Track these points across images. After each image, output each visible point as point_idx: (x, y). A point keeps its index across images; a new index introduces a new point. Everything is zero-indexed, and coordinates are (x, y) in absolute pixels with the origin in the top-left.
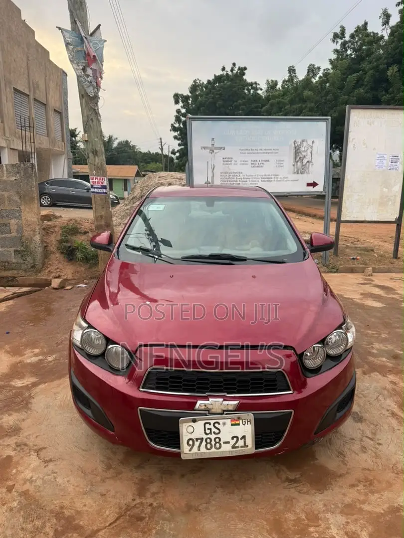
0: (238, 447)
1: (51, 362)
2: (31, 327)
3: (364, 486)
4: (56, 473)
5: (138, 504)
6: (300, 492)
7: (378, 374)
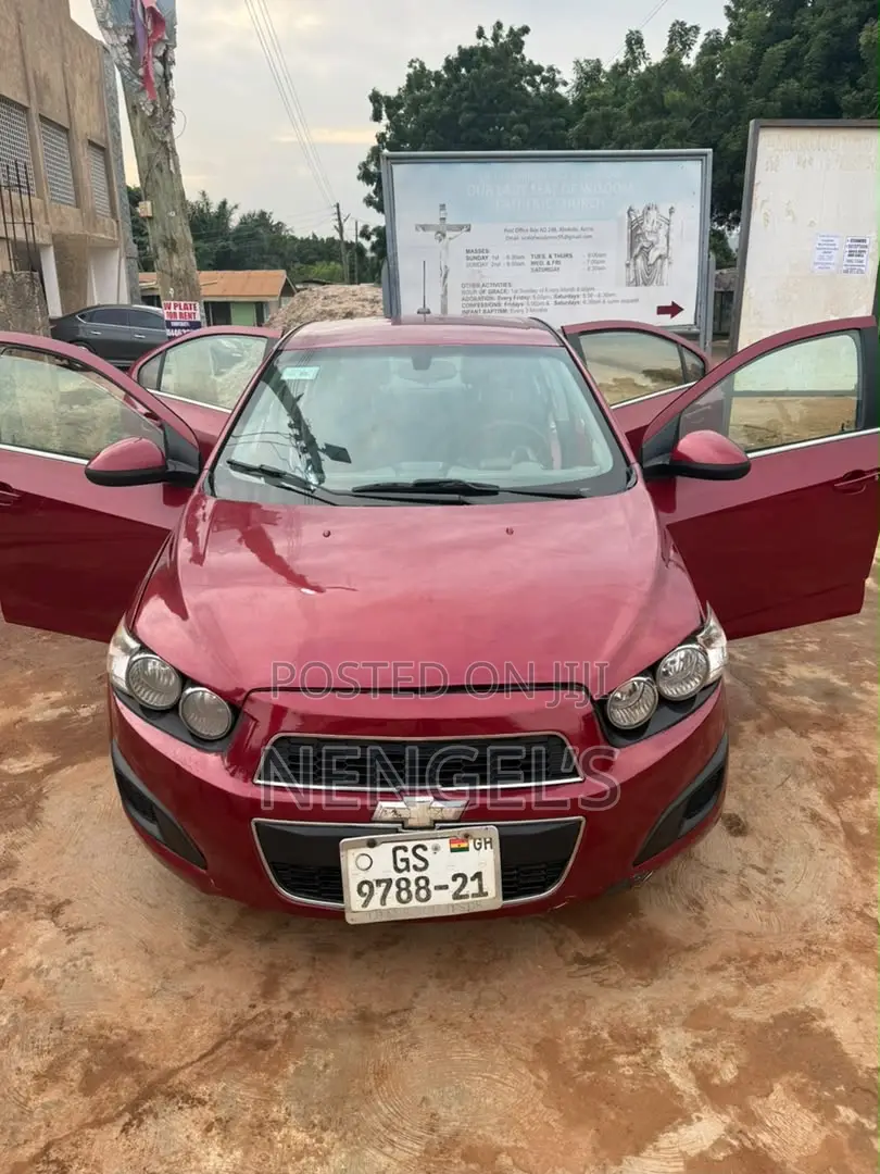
0: (466, 896)
1: (86, 719)
2: (46, 644)
3: (737, 968)
4: (91, 954)
5: (263, 1013)
6: (601, 983)
7: (789, 731)
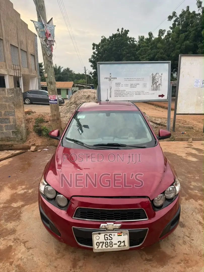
1: (30, 193)
2: (21, 173)
3: (184, 263)
4: (33, 255)
6: (152, 266)
7: (193, 200)
